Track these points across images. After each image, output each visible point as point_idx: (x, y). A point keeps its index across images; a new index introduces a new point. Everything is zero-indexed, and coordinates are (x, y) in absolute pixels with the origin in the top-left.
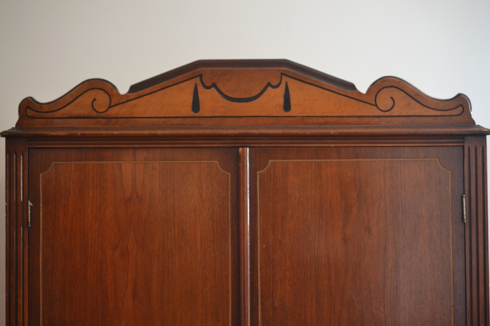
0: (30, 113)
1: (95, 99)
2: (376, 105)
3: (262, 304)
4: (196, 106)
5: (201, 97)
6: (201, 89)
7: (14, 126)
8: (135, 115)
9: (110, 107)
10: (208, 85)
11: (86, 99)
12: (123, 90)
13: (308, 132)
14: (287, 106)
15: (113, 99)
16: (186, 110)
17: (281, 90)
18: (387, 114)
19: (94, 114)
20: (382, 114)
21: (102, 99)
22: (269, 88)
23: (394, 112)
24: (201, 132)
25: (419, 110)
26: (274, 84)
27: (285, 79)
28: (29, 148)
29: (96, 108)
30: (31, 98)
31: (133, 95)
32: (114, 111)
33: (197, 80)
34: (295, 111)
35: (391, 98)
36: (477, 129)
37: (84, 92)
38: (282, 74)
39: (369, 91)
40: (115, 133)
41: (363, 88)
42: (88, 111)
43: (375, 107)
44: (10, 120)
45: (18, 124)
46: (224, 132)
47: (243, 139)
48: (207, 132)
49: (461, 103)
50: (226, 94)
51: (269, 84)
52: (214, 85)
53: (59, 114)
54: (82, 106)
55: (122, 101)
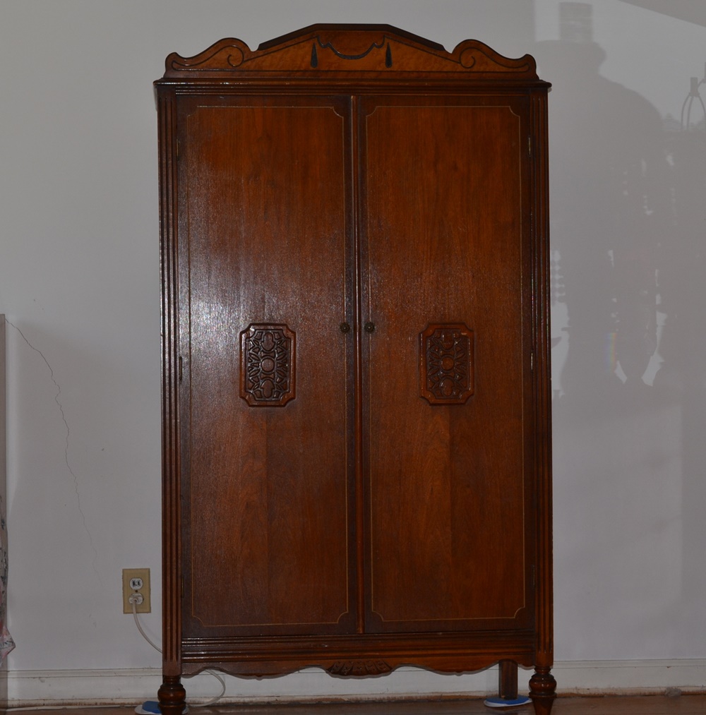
0: (175, 66)
1: (230, 55)
2: (460, 63)
4: (314, 62)
5: (319, 55)
6: (317, 47)
7: (162, 77)
8: (263, 69)
9: (243, 61)
10: (324, 45)
11: (223, 56)
12: (254, 47)
13: (407, 84)
14: (389, 62)
15: (245, 55)
16: (306, 65)
17: (383, 51)
18: (469, 70)
19: (230, 67)
20: (464, 70)
21: (236, 55)
22: (374, 48)
23: (475, 69)
24: (320, 82)
25: (493, 67)
26: (378, 45)
27: (387, 41)
28: (176, 95)
29: (231, 62)
30: (176, 53)
31: (261, 53)
32: (246, 65)
33: (315, 41)
34: (395, 67)
35: (473, 57)
36: (540, 82)
37: (221, 49)
38: (384, 37)
39: (454, 51)
40: (249, 83)
41: (450, 48)
42: (224, 65)
43: (460, 65)
44: (160, 72)
45: (165, 74)
46: (338, 83)
47: (355, 90)
49: (529, 61)
50: (339, 52)
51: (374, 45)
52: (329, 45)
53: (199, 67)
54: (220, 61)
55: (253, 56)
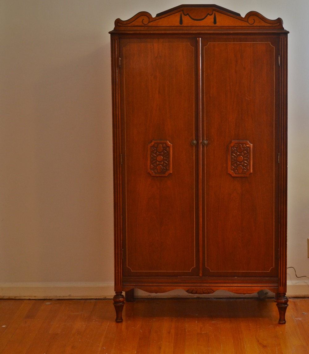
0: (119, 24)
1: (143, 19)
2: (248, 22)
3: (206, 96)
4: (181, 22)
5: (183, 19)
6: (183, 15)
7: (113, 29)
8: (158, 26)
9: (149, 22)
10: (186, 14)
11: (140, 19)
12: (154, 16)
13: (222, 32)
14: (215, 22)
15: (150, 19)
16: (178, 24)
17: (212, 16)
18: (252, 25)
19: (143, 25)
20: (250, 25)
21: (146, 19)
22: (208, 15)
23: (255, 25)
24: (183, 32)
25: (264, 24)
26: (210, 14)
27: (214, 12)
28: (119, 38)
29: (144, 23)
30: (119, 19)
31: (158, 18)
32: (150, 24)
33: (182, 12)
34: (218, 24)
35: (254, 19)
36: (284, 31)
37: (139, 17)
38: (213, 10)
39: (245, 17)
40: (151, 32)
41: (243, 15)
42: (141, 24)
43: (248, 23)
44: (112, 27)
45: (115, 29)
46: (192, 32)
47: (199, 35)
48: (186, 32)
49: (279, 21)
50: (193, 17)
51: (208, 14)
52: (188, 14)
53: (130, 25)
54: (138, 22)
55: (154, 20)
